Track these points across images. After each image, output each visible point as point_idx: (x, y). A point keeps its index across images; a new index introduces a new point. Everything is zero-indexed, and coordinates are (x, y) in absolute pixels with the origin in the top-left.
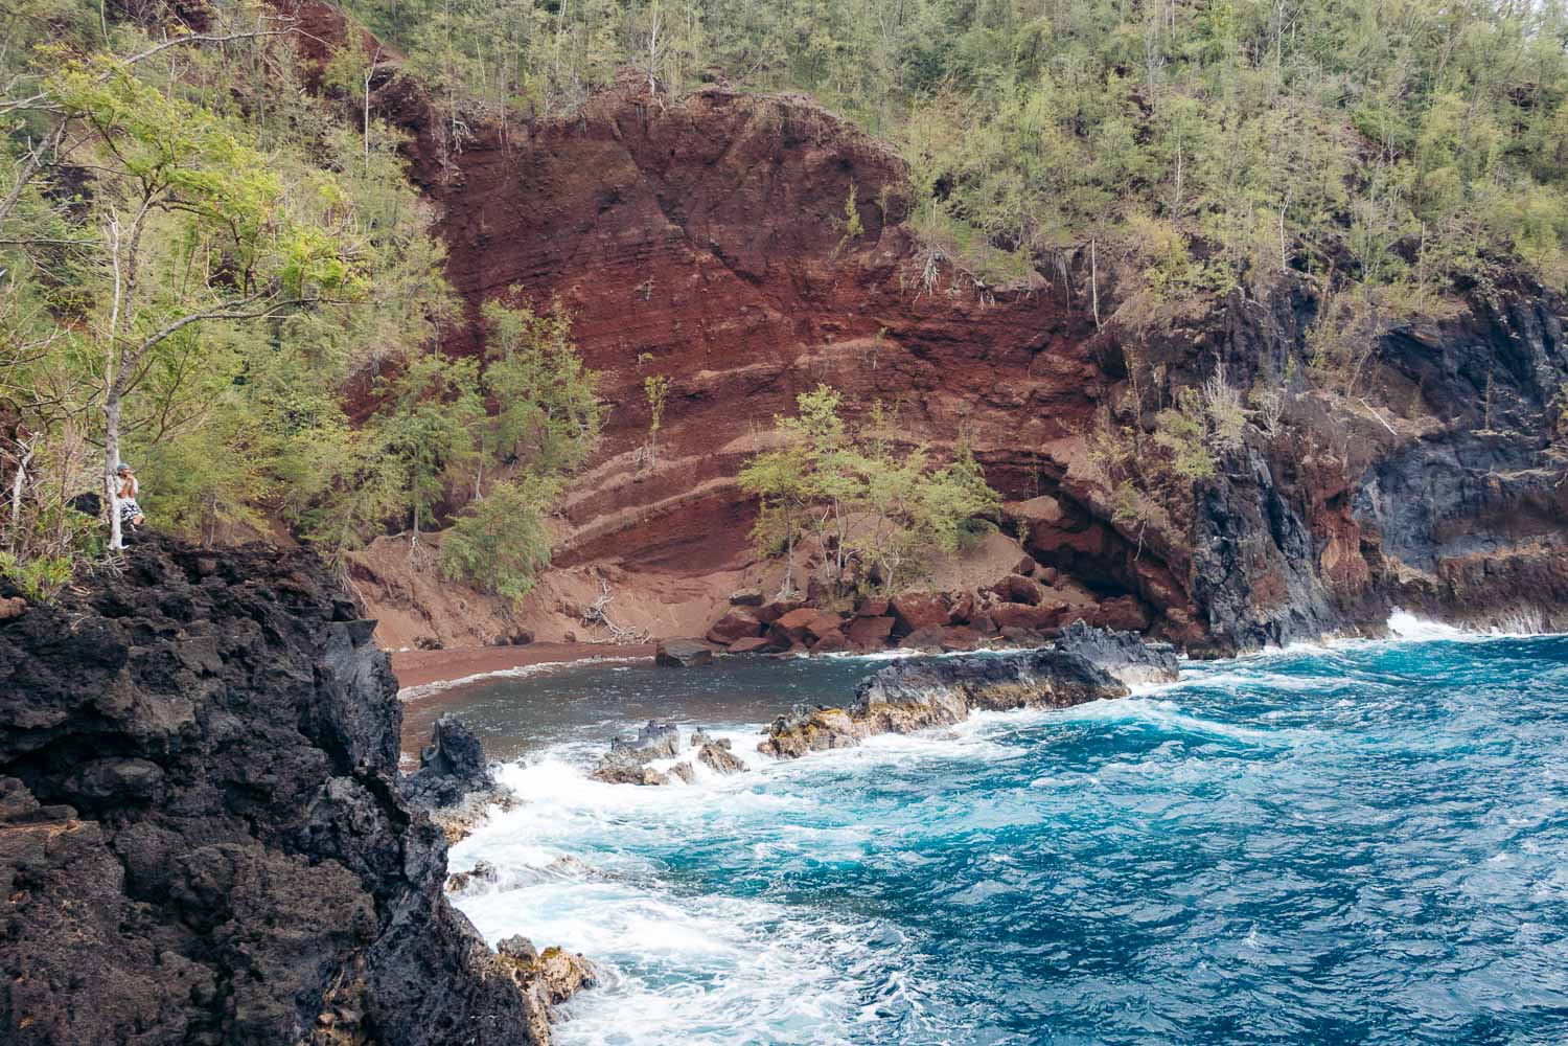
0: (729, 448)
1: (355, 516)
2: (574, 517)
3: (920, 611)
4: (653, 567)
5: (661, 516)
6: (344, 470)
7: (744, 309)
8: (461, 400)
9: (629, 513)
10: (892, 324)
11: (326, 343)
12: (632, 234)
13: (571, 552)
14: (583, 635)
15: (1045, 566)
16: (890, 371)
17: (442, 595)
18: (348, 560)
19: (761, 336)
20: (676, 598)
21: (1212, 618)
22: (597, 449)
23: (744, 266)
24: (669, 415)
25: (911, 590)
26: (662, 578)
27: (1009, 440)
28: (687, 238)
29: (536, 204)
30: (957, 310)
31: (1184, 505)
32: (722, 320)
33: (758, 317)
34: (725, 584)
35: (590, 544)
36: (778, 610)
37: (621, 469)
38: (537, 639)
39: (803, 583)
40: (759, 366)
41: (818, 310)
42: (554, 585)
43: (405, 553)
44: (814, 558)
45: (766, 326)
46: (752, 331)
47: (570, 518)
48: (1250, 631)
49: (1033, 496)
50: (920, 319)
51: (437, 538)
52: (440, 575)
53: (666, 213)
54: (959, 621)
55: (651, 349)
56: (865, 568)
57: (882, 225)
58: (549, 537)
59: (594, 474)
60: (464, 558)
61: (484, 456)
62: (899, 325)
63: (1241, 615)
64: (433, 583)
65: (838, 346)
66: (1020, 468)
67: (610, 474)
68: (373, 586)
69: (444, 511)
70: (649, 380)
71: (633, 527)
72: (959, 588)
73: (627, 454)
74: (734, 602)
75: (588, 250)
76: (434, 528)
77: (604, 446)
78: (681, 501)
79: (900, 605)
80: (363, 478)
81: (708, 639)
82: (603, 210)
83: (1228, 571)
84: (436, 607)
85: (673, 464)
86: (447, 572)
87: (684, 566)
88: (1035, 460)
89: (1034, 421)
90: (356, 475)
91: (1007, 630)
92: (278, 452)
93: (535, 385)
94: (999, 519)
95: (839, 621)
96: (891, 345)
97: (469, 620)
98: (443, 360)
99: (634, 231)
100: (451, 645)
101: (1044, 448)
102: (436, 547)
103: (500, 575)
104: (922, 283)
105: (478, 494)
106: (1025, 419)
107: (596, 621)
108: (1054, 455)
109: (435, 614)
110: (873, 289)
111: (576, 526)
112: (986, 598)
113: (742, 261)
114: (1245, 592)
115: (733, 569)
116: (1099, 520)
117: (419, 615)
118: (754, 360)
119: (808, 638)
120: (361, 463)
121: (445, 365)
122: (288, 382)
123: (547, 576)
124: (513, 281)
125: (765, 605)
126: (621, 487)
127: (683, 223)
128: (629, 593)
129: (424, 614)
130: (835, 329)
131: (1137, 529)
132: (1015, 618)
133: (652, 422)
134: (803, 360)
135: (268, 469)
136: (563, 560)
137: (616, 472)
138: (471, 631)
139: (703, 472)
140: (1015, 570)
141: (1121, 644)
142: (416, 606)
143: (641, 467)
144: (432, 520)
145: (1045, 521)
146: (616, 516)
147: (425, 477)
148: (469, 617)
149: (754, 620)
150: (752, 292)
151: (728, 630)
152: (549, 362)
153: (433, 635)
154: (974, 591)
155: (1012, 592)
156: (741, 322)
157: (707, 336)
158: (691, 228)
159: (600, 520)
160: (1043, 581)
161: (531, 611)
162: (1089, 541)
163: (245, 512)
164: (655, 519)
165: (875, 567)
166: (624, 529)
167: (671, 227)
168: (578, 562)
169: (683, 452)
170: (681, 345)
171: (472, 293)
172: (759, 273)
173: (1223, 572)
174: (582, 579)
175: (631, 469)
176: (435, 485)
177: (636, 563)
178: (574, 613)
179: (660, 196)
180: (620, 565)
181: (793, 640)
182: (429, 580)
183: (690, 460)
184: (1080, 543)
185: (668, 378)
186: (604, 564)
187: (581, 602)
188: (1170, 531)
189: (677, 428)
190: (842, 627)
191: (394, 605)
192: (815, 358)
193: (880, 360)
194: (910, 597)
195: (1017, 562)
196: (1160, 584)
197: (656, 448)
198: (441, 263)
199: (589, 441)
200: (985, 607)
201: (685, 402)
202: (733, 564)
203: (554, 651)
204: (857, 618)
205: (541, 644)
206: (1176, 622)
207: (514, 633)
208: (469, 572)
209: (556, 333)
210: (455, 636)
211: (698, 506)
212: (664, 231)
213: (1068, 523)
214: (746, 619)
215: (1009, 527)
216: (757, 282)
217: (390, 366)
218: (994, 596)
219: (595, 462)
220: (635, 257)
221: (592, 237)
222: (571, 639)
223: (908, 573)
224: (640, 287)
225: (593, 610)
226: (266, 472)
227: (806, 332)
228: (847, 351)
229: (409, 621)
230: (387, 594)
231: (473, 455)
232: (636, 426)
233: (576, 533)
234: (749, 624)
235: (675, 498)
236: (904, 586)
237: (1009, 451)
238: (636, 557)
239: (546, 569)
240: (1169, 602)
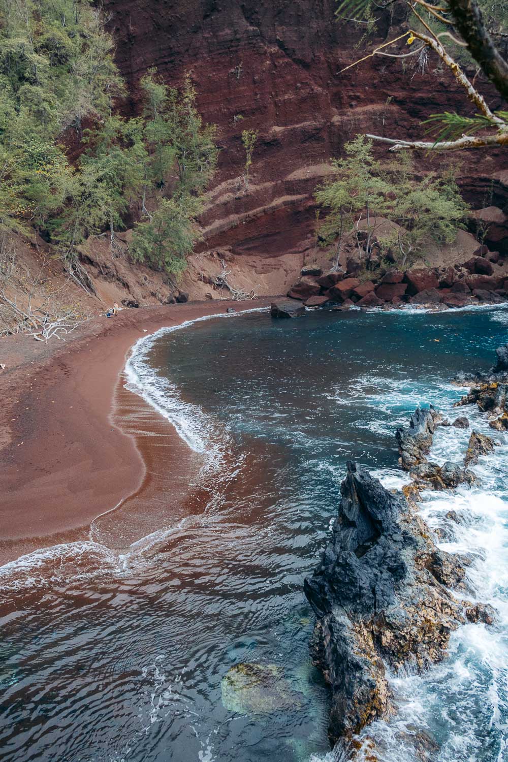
0: (291, 177)
1: (81, 224)
3: (423, 279)
4: (249, 251)
5: (253, 220)
7: (299, 85)
8: (135, 147)
9: (234, 218)
10: (396, 94)
11: (45, 105)
12: (226, 33)
13: (203, 243)
14: (215, 295)
15: (493, 250)
16: (394, 126)
17: (133, 272)
18: (77, 251)
19: (310, 103)
20: (265, 271)
22: (212, 178)
23: (299, 55)
24: (256, 156)
25: (416, 266)
26: (254, 258)
27: (471, 170)
28: (262, 36)
29: (163, 13)
30: (441, 84)
32: (285, 93)
33: (308, 90)
34: (291, 261)
35: (213, 237)
36: (332, 279)
38: (190, 299)
39: (344, 262)
40: (308, 123)
41: (346, 86)
42: (195, 264)
43: (107, 246)
44: (349, 245)
45: (313, 97)
46: (303, 100)
47: (200, 222)
49: (488, 206)
50: (415, 91)
51: (124, 236)
52: (129, 260)
53: (247, 18)
54: (444, 285)
55: (242, 112)
56: (383, 252)
57: (389, 25)
58: (192, 234)
59: (211, 194)
60: (145, 249)
61: (149, 183)
62: (401, 94)
64: (127, 265)
65: (359, 109)
66: (478, 189)
67: (221, 194)
68: (92, 267)
69: (129, 219)
70: (245, 133)
71: (236, 227)
72: (443, 265)
73: (230, 181)
74: (304, 274)
75: (198, 44)
76: (123, 229)
77: (216, 176)
78: (264, 211)
79: (411, 277)
81: (288, 296)
82: (206, 16)
84: (130, 279)
85: (258, 187)
86: (135, 257)
87: (267, 251)
88: (492, 184)
89: (488, 158)
90: (81, 196)
91: (478, 291)
92: (27, 181)
93: (175, 136)
94: (467, 222)
96: (395, 108)
97: (151, 287)
98: (121, 120)
99: (228, 31)
100: (146, 303)
101: (494, 175)
102: (125, 241)
103: (167, 260)
104: (418, 65)
105: (144, 208)
106: (483, 157)
107: (221, 285)
108: (502, 180)
109: (131, 284)
110: (383, 70)
111: (203, 228)
112: (460, 271)
113: (297, 52)
115: (296, 252)
117: (121, 285)
118: (305, 120)
119: (354, 296)
120: (82, 188)
121: (122, 123)
122: (27, 133)
123: (190, 258)
124: (150, 67)
125: (323, 276)
126: (228, 202)
127: (258, 25)
128: (237, 268)
129: (124, 284)
130: (357, 98)
132: (483, 284)
133: (246, 160)
134: (336, 119)
135: (22, 193)
136: (199, 248)
137: (224, 192)
138: (153, 294)
139: (277, 192)
140: (476, 253)
142: (119, 279)
143: (239, 189)
144: (122, 224)
145: (494, 223)
146: (226, 220)
148: (150, 286)
150: (304, 74)
151: (300, 292)
152: (183, 124)
153: (130, 298)
154: (452, 265)
155: (476, 267)
156: (297, 94)
157: (275, 103)
158: (264, 29)
159: (217, 223)
160: (491, 260)
163: (14, 222)
164: (249, 222)
165: (389, 251)
166: (232, 228)
167: (251, 28)
168: (206, 249)
169: (264, 180)
170: (261, 110)
171: (130, 74)
172: (308, 60)
174: (209, 259)
175: (232, 190)
176: (122, 201)
177: (239, 249)
178: (209, 281)
179: (243, 6)
180: (230, 251)
181: (344, 297)
182: (124, 262)
183: (268, 184)
185: (255, 131)
186: (221, 250)
187: (212, 274)
189: (260, 164)
190: (376, 289)
191: (106, 279)
192: (345, 118)
193: (387, 119)
194: (416, 271)
195: (476, 248)
197: (248, 176)
198: (111, 51)
199: (209, 173)
200: (460, 277)
201: (266, 147)
202: (296, 249)
203: (202, 306)
204: (382, 284)
205: (196, 302)
207: (177, 295)
208: (147, 257)
209: (187, 100)
210: (144, 297)
211: (273, 215)
212: (247, 31)
214: (312, 284)
215: (472, 226)
216: (306, 66)
217: (87, 122)
218: (464, 270)
219: (212, 187)
220: (229, 49)
221: (200, 36)
222: (209, 297)
223: (414, 256)
224: (233, 70)
225: (219, 279)
226: (21, 195)
227: (339, 102)
228: (365, 113)
229: (117, 289)
230: (101, 272)
231: (143, 182)
232: (234, 163)
233: (204, 231)
234: (315, 287)
235: (261, 208)
236: (412, 263)
237: (472, 178)
238: (239, 245)
239: (190, 254)
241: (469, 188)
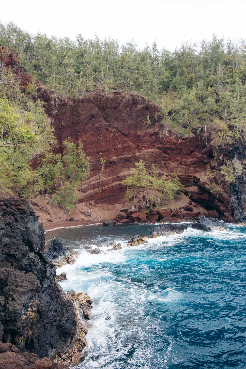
0: (120, 175)
1: (33, 191)
2: (84, 191)
3: (165, 213)
4: (102, 203)
6: (30, 180)
7: (123, 142)
8: (58, 164)
9: (97, 190)
10: (158, 146)
11: (26, 150)
12: (97, 125)
13: (83, 199)
14: (85, 219)
15: (195, 203)
16: (158, 157)
17: (53, 209)
18: (31, 201)
19: (127, 148)
20: (108, 210)
21: (235, 215)
22: (89, 175)
23: (123, 132)
24: (106, 167)
25: (163, 208)
26: (104, 205)
27: (185, 173)
28: (110, 126)
29: (75, 118)
30: (173, 142)
31: (228, 188)
32: (118, 145)
33: (127, 144)
34: (119, 207)
35: (87, 197)
36: (131, 213)
37: (95, 180)
38: (75, 220)
39: (137, 207)
40: (127, 155)
41: (141, 142)
42: (79, 207)
43: (44, 199)
44: (140, 200)
45: (129, 146)
46: (125, 147)
48: (244, 218)
49: (192, 186)
50: (165, 144)
51: (52, 196)
52: (52, 204)
53: (105, 120)
54: (174, 215)
55: (102, 152)
56: (152, 203)
57: (156, 122)
58: (78, 195)
59: (88, 181)
60: (58, 201)
61: (63, 177)
62: (160, 146)
63: (242, 214)
64: (51, 206)
65: (145, 151)
66: (189, 179)
67: (92, 181)
68: (37, 207)
69: (54, 189)
70: (101, 159)
71: (97, 193)
72: (174, 208)
73: (96, 176)
74: (121, 211)
75: (87, 129)
76: (51, 194)
77: (91, 174)
78: (109, 187)
79: (160, 212)
80: (35, 182)
81: (115, 219)
82: (90, 119)
83: (239, 204)
84: (51, 212)
85: (107, 179)
86: (54, 204)
87: (109, 202)
88: (192, 177)
89: (192, 168)
90: (33, 181)
91: (186, 218)
92: (15, 176)
93: (74, 160)
94: (184, 191)
95: (146, 215)
96: (158, 150)
97: (59, 215)
98: (53, 154)
99: (98, 124)
100: (55, 221)
101: (194, 175)
102: (51, 198)
103: (66, 204)
104: (165, 136)
105: (61, 186)
106: (190, 168)
107: (89, 215)
108: (197, 176)
109: (51, 214)
110: (154, 137)
111: (84, 193)
112: (181, 210)
113: (123, 131)
114: (243, 209)
115: (121, 203)
116: (208, 192)
117: (48, 214)
118: (126, 154)
119: (138, 219)
120: (34, 178)
121: (54, 155)
122: (18, 160)
123: (77, 205)
124: (69, 136)
125: (128, 212)
126: (95, 184)
127: (109, 122)
128: (97, 209)
129: (49, 214)
130: (145, 147)
131: (217, 194)
132: (188, 215)
133: (102, 169)
134: (137, 154)
135: (13, 180)
136: (81, 201)
137: (93, 180)
138: (60, 218)
139: (114, 180)
140: (188, 203)
141: (213, 221)
142: (47, 212)
143: (99, 179)
144: (51, 191)
145: (194, 192)
146: (93, 191)
147: (49, 182)
148: (59, 214)
149: (126, 215)
150: (125, 138)
151: (120, 218)
152: (78, 155)
153: (50, 218)
154: (178, 208)
155: (187, 209)
156: (122, 145)
157: (115, 149)
158: (111, 123)
159: (90, 192)
160: (194, 206)
161: (74, 213)
162: (205, 197)
163: (8, 190)
164: (103, 191)
165: (154, 203)
166: (95, 194)
167: (106, 123)
168: (85, 201)
169: (109, 176)
170: (108, 151)
171: (60, 139)
172: (127, 134)
173: (237, 204)
174: (85, 205)
175: (97, 180)
176: (51, 183)
177: (98, 202)
178: (83, 213)
179: (104, 116)
180: (94, 202)
181: (135, 220)
183: (111, 177)
184: (203, 197)
185: (105, 158)
186: (90, 202)
187: (85, 211)
188: (224, 194)
189: (108, 170)
190: (147, 217)
191: (42, 212)
192: (140, 154)
193: (155, 154)
194: (162, 210)
195: (188, 201)
196: (222, 207)
197: (103, 175)
198: (53, 132)
199: (87, 173)
200: (181, 212)
201: (110, 164)
202: (121, 202)
203: (79, 222)
204: (150, 215)
206: (226, 216)
207: (70, 218)
208: (59, 204)
209: (80, 148)
210: (56, 219)
211: (112, 189)
212: (105, 124)
213: (200, 193)
214: (124, 215)
215: (186, 193)
216: (126, 136)
217: (41, 156)
218: (182, 210)
219: (88, 178)
220: (98, 130)
221: (88, 125)
222: (83, 219)
223: (162, 204)
224: (99, 137)
225: (88, 213)
227: (138, 148)
228: (147, 152)
229: (45, 215)
230: (40, 209)
231: (60, 176)
232: (98, 169)
233: (84, 195)
234: (125, 216)
235: (107, 186)
236: (161, 207)
237: (186, 175)
238: (98, 200)
239: (77, 203)
240: (224, 211)
241: (185, 179)
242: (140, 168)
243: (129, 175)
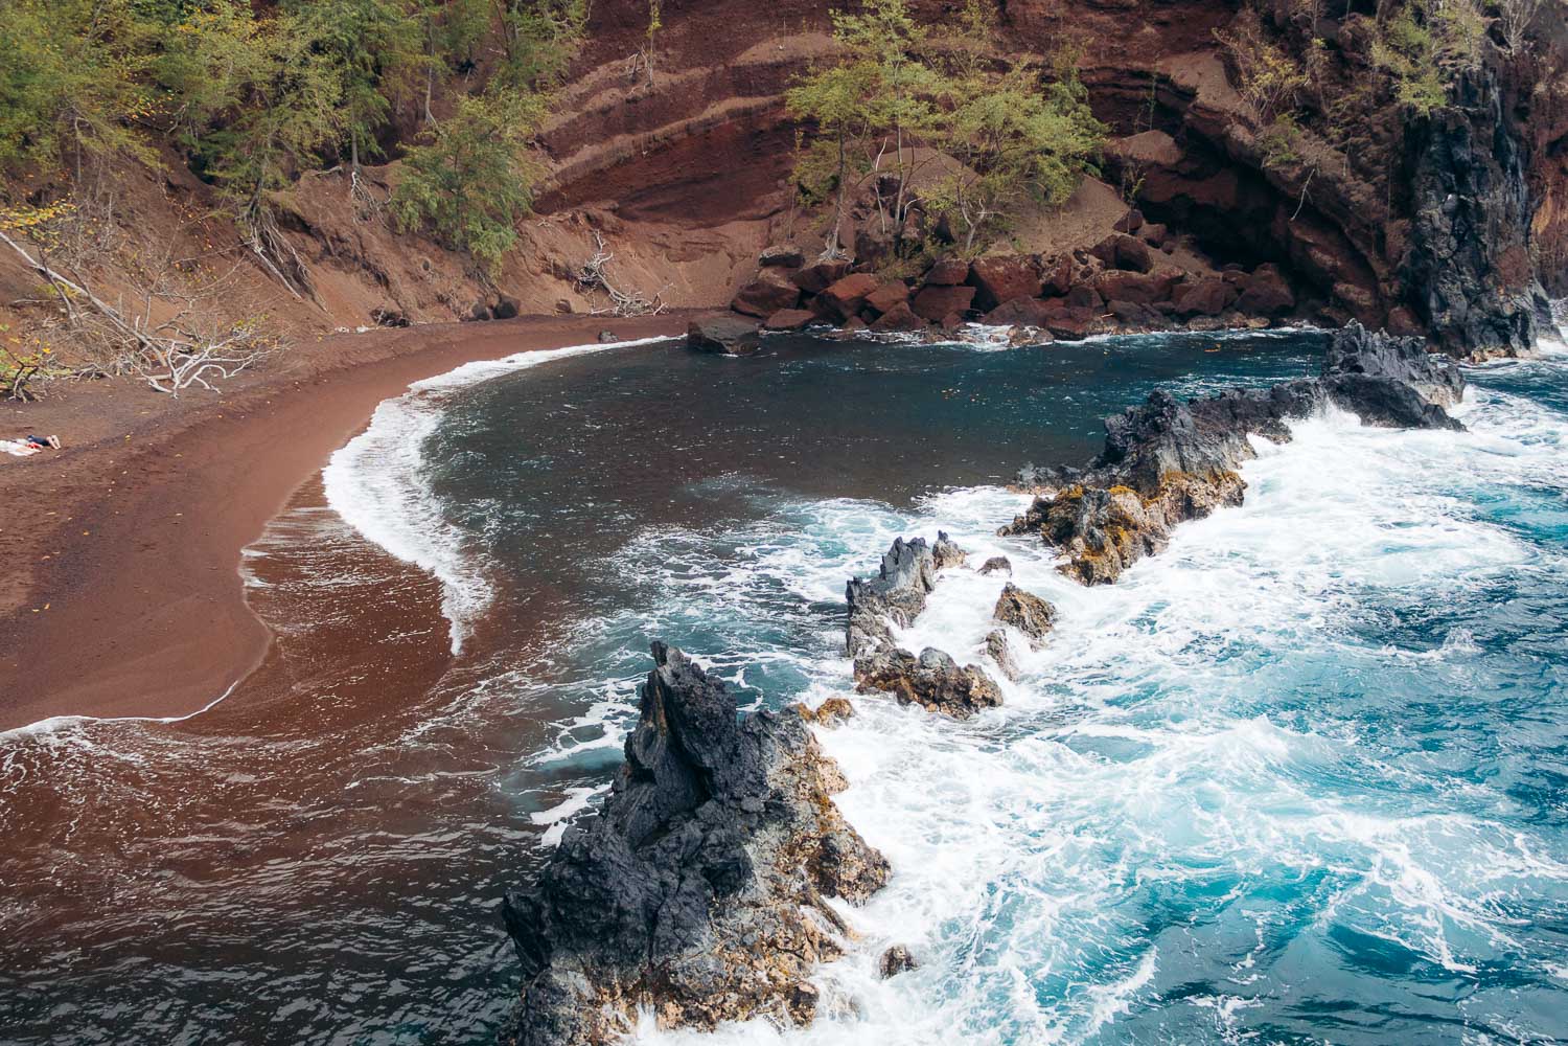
0: (745, 58)
1: (277, 144)
2: (553, 146)
3: (1008, 278)
4: (655, 213)
5: (664, 148)
6: (257, 76)
9: (622, 141)
13: (554, 195)
14: (578, 304)
15: (1150, 223)
17: (399, 253)
18: (274, 205)
20: (686, 255)
21: (1433, 304)
22: (576, 56)
24: (671, 10)
25: (994, 251)
26: (665, 228)
27: (1112, 53)
31: (1373, 148)
34: (743, 235)
35: (577, 182)
36: (823, 275)
37: (609, 84)
38: (524, 311)
39: (849, 240)
42: (537, 238)
43: (344, 194)
44: (860, 205)
47: (549, 149)
48: (1489, 322)
49: (1145, 129)
51: (383, 174)
52: (392, 224)
54: (1051, 291)
56: (931, 221)
58: (530, 173)
59: (576, 89)
60: (424, 203)
61: (436, 60)
63: (1477, 302)
64: (387, 236)
66: (1128, 93)
67: (596, 90)
68: (309, 239)
69: (391, 137)
71: (628, 160)
72: (1050, 250)
73: (616, 63)
74: (766, 263)
76: (378, 160)
77: (585, 52)
78: (687, 129)
79: (983, 272)
80: (286, 86)
81: (733, 308)
83: (1461, 242)
84: (393, 267)
85: (675, 79)
86: (402, 220)
87: (691, 214)
88: (1150, 83)
89: (1148, 29)
90: (275, 84)
91: (1117, 305)
92: (158, 48)
94: (1101, 160)
95: (904, 290)
97: (437, 285)
100: (422, 319)
101: (1159, 66)
102: (383, 186)
103: (472, 226)
105: (429, 115)
106: (1136, 25)
107: (592, 284)
108: (1174, 75)
109: (393, 277)
111: (557, 161)
112: (1085, 262)
114: (1483, 270)
115: (752, 218)
116: (1247, 168)
117: (372, 278)
119: (867, 312)
120: (279, 67)
123: (527, 225)
125: (805, 267)
126: (611, 108)
128: (628, 247)
129: (378, 278)
131: (1301, 179)
132: (1128, 291)
133: (649, 20)
135: (146, 73)
136: (546, 203)
137: (602, 88)
138: (441, 300)
139: (715, 91)
140: (1119, 226)
142: (367, 267)
143: (634, 82)
144: (376, 149)
145: (1157, 164)
146: (606, 147)
147: (364, 90)
148: (435, 281)
149: (792, 287)
151: (755, 300)
153: (390, 305)
154: (1070, 251)
155: (1118, 256)
159: (587, 152)
160: (1150, 242)
161: (511, 272)
162: (1219, 191)
163: (121, 136)
164: (656, 151)
165: (943, 219)
166: (617, 164)
168: (563, 207)
169: (687, 63)
173: (1454, 242)
174: (569, 229)
175: (621, 83)
176: (376, 99)
177: (633, 208)
178: (563, 274)
180: (614, 211)
181: (847, 313)
182: (380, 230)
183: (697, 73)
184: (1201, 193)
186: (595, 210)
187: (573, 261)
188: (1351, 182)
189: (679, 30)
190: (912, 297)
191: (338, 265)
194: (994, 262)
195: (1119, 216)
196: (1325, 251)
197: (653, 54)
199: (567, 45)
200: (1084, 275)
202: (754, 211)
203: (548, 327)
204: (925, 286)
205: (534, 318)
206: (1351, 302)
207: (495, 302)
208: (430, 220)
210: (422, 306)
211: (706, 138)
213: (1188, 167)
214: (783, 284)
215: (1112, 171)
218: (1094, 261)
219: (576, 75)
222: (565, 308)
223: (991, 230)
225: (588, 270)
226: (144, 76)
229: (362, 288)
230: (327, 250)
231: (422, 58)
232: (627, 25)
233: (558, 168)
234: (789, 291)
235: (676, 125)
236: (986, 245)
237: (1115, 70)
238: (633, 200)
239: (527, 216)
240: (1336, 275)
241: (1108, 91)
242: (884, 16)
243: (828, 60)
